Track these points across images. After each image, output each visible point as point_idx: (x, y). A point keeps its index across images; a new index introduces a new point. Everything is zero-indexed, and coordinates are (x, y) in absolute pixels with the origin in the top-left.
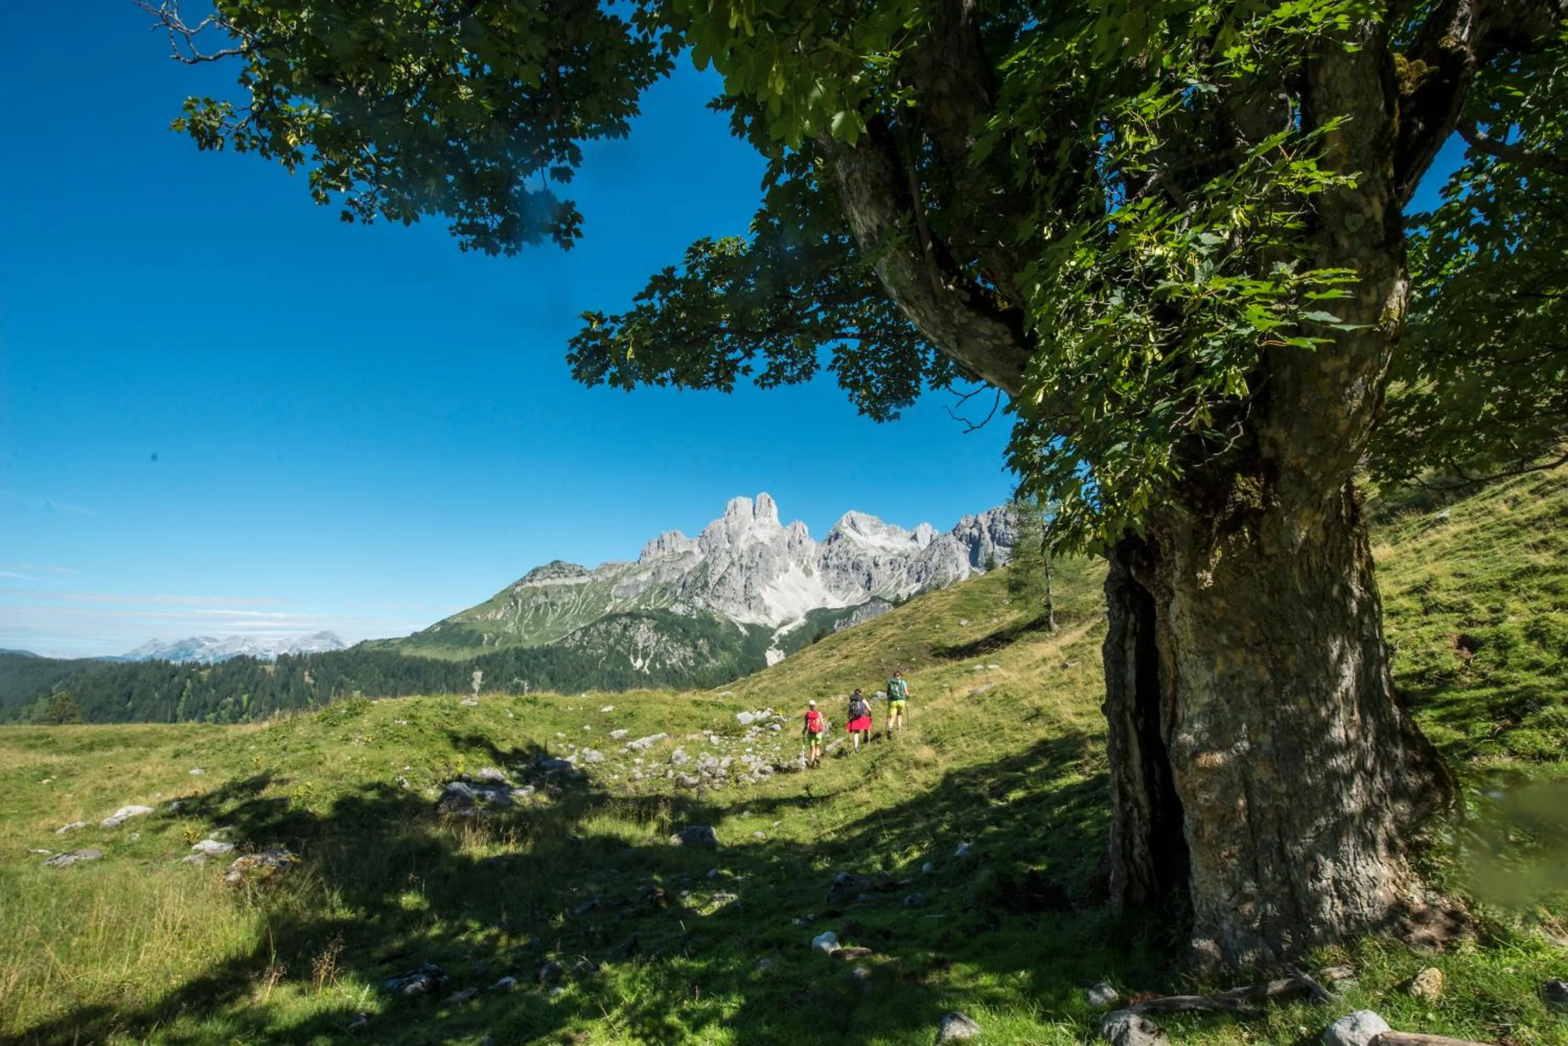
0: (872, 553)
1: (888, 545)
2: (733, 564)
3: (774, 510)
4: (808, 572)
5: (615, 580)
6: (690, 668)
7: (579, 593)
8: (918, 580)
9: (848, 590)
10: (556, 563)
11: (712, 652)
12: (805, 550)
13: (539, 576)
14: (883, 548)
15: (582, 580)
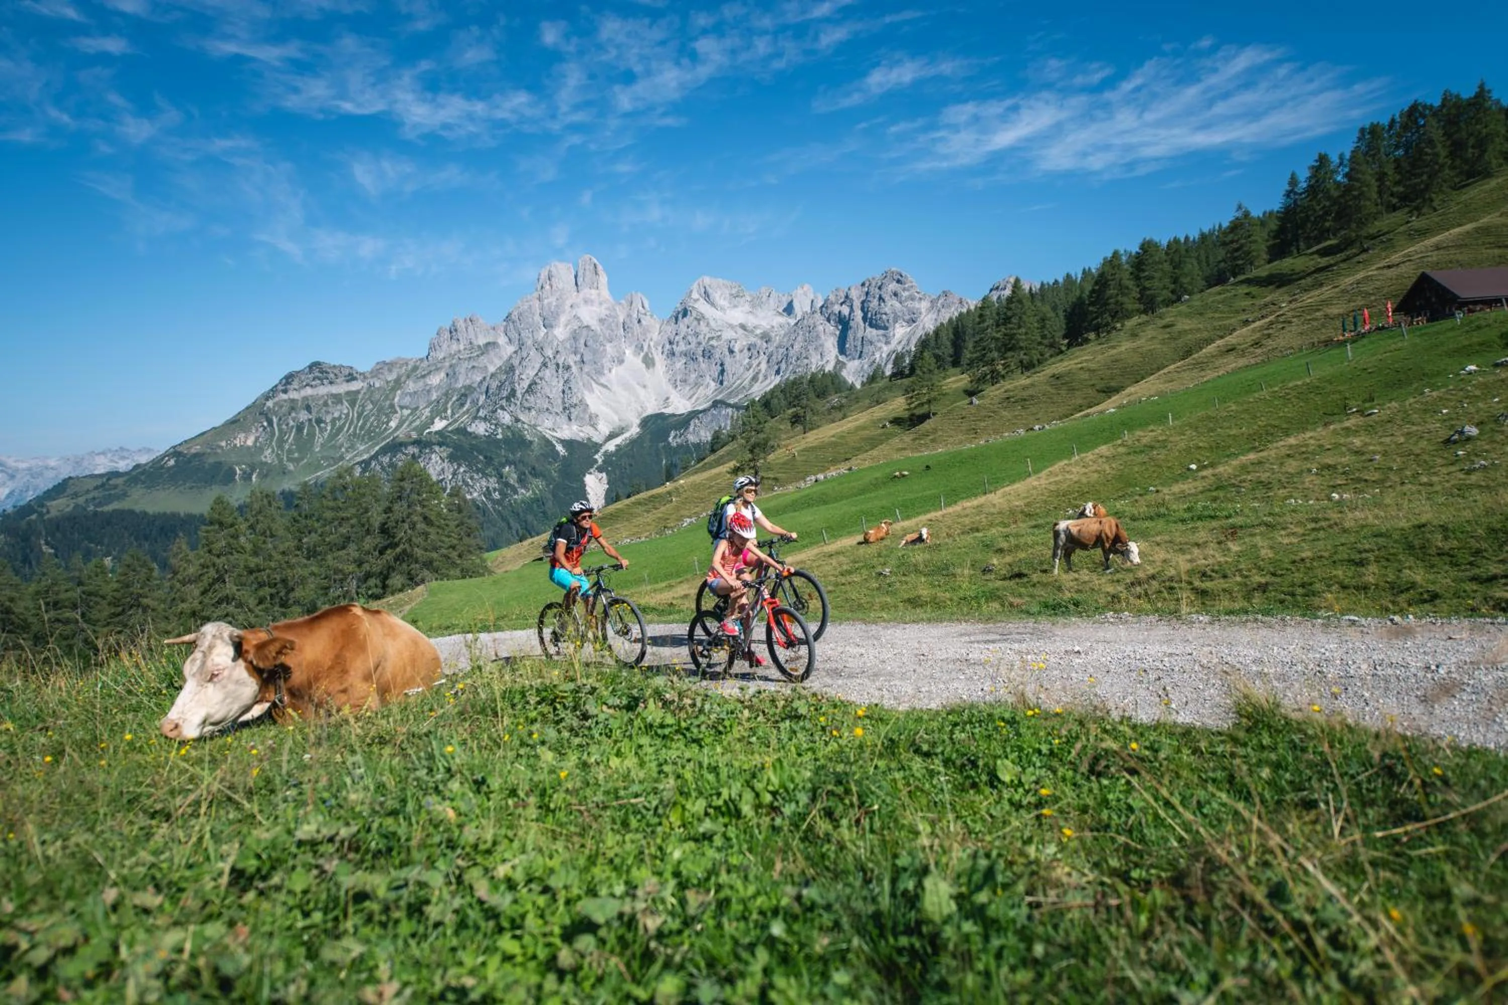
0: (728, 334)
1: (751, 321)
2: (545, 365)
3: (603, 279)
4: (649, 362)
5: (398, 384)
6: (494, 502)
7: (353, 403)
8: (778, 372)
9: (697, 385)
10: (315, 366)
11: (522, 481)
12: (646, 331)
13: (295, 385)
14: (743, 327)
15: (355, 386)
